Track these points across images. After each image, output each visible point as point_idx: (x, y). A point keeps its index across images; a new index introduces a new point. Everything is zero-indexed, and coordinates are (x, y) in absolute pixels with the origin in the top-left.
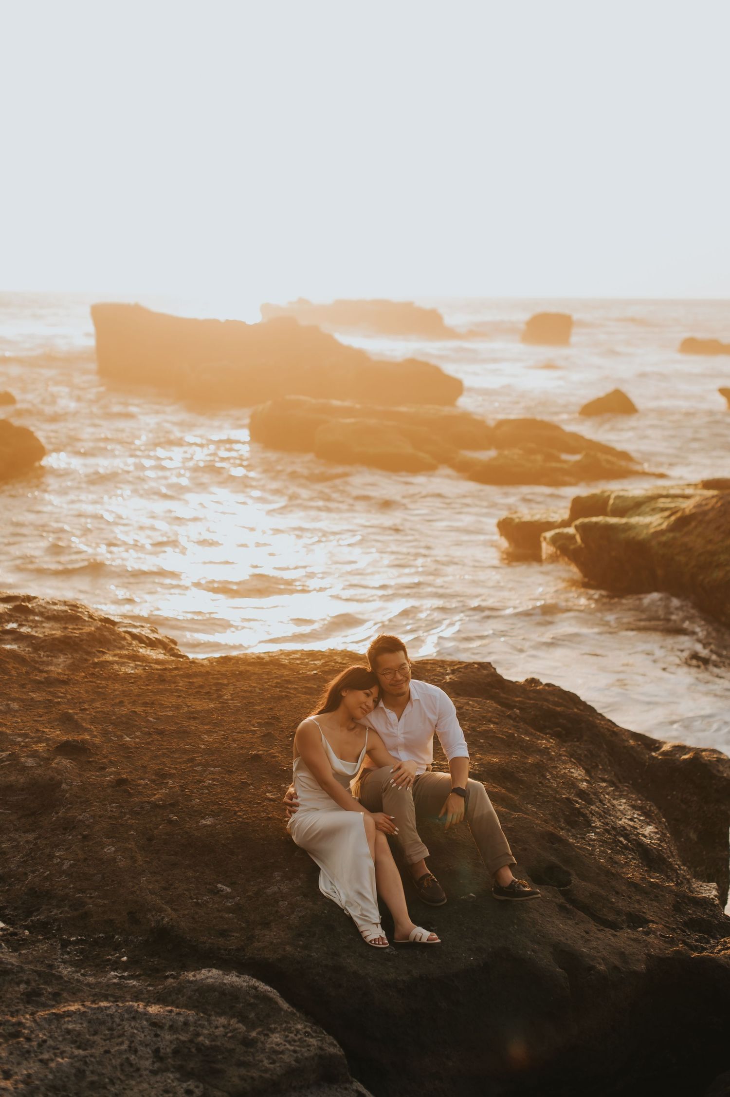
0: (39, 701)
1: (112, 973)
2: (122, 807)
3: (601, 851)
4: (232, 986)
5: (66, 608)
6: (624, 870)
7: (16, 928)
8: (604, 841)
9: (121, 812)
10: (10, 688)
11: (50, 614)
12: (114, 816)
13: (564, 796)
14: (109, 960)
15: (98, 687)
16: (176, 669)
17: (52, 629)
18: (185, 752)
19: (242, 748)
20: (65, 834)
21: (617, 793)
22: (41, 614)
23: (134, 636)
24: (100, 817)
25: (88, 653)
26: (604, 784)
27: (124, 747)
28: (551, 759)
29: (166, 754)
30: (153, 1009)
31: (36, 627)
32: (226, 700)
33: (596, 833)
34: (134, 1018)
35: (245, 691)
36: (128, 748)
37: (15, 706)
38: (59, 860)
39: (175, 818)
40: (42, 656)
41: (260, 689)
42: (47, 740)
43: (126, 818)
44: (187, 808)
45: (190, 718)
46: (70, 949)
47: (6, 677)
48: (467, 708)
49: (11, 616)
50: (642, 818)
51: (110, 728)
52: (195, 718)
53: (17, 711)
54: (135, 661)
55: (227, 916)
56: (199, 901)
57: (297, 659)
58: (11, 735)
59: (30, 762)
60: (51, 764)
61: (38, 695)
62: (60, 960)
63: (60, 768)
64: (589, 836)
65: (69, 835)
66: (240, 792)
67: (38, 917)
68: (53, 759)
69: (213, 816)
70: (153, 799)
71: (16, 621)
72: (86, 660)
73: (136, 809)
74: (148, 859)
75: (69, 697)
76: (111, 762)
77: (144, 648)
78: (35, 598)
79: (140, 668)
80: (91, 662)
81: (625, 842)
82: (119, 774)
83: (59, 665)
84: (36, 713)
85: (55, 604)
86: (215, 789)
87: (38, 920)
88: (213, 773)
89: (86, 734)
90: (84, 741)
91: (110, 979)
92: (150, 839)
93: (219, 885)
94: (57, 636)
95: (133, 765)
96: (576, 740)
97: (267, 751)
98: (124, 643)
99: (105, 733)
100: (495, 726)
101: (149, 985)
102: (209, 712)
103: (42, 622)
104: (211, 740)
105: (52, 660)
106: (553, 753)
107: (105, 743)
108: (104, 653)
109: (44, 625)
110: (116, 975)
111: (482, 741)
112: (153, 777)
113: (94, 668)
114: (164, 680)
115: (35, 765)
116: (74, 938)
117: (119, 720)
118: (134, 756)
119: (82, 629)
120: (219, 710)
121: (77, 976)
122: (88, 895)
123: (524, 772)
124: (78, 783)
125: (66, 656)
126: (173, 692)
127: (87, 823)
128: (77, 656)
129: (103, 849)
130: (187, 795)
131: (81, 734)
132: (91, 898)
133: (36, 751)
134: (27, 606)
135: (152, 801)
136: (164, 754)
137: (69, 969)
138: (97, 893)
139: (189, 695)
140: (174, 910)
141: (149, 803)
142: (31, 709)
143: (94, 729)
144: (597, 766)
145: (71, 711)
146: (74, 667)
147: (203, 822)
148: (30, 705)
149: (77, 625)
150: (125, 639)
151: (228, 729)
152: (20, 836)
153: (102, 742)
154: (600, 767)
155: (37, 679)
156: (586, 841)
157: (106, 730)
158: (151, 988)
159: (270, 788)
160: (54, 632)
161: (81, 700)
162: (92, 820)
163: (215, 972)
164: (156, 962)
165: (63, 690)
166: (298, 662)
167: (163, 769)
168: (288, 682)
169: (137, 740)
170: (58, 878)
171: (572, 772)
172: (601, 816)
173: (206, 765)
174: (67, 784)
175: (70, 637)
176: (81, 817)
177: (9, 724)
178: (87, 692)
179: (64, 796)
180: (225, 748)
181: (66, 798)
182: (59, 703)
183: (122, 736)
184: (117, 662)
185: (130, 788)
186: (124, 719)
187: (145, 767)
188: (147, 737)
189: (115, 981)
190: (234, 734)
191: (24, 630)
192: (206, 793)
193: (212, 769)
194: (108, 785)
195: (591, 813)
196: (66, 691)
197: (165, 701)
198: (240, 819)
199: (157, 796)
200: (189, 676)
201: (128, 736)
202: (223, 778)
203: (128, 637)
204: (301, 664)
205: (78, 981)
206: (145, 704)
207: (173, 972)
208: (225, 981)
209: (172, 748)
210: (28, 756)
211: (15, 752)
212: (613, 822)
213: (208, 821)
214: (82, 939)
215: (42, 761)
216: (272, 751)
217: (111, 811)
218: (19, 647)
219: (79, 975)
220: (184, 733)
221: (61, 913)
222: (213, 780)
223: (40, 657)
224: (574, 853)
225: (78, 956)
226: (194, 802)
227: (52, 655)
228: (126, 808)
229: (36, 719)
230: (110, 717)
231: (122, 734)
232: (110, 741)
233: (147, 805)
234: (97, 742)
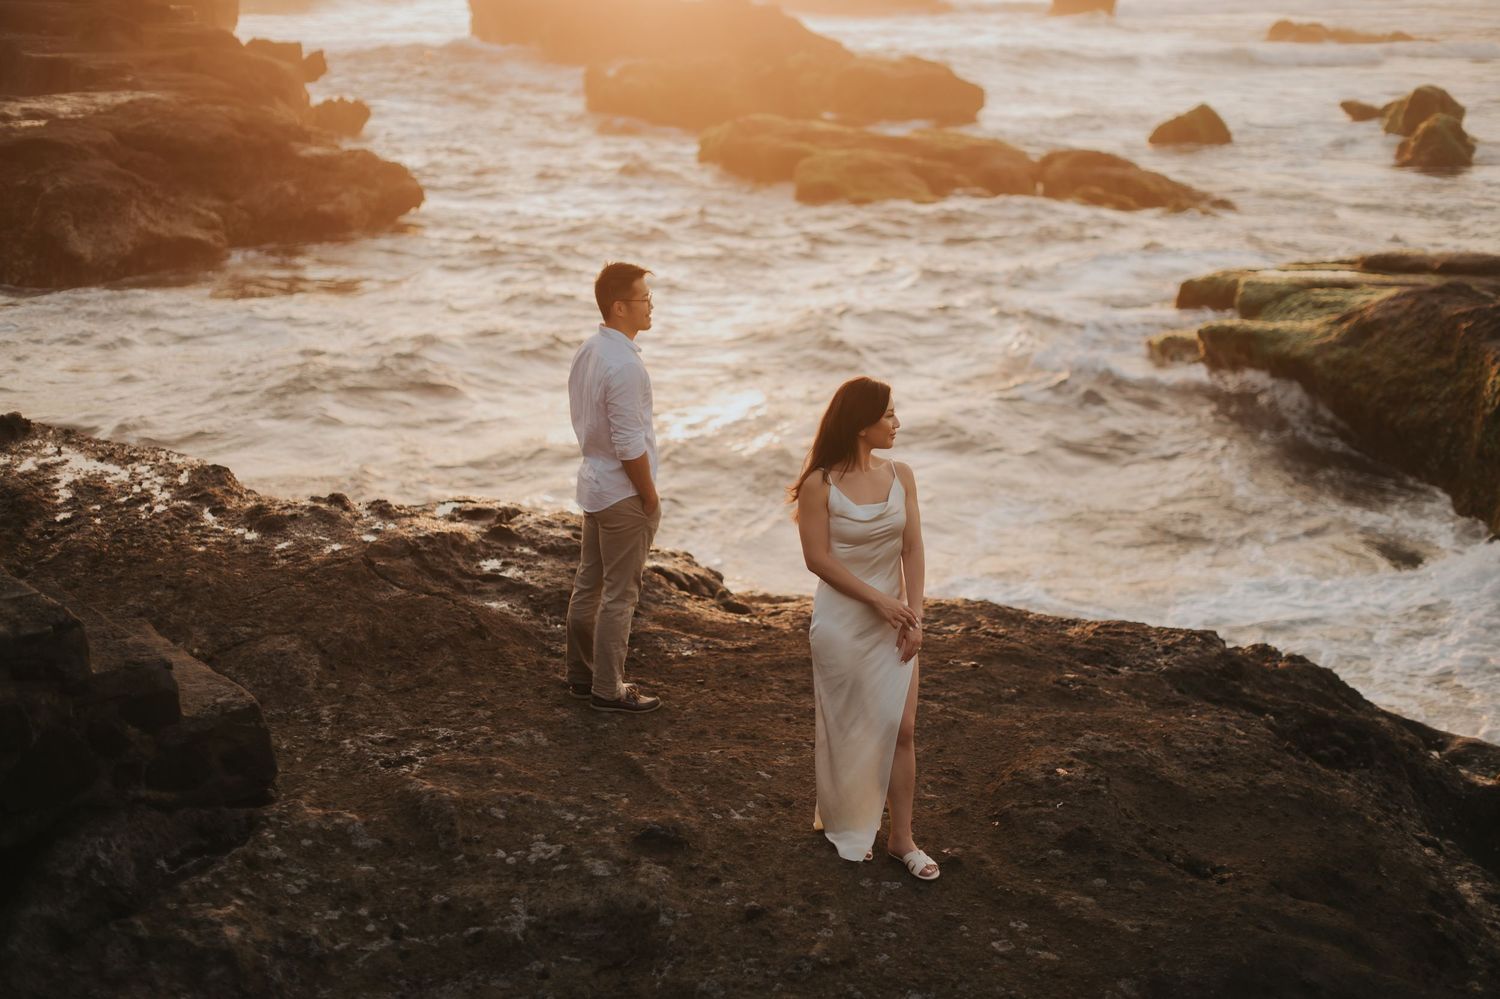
27: (737, 833)
36: (745, 837)
37: (541, 737)
51: (705, 793)
53: (545, 749)
58: (555, 807)
63: (652, 884)
84: (577, 754)
88: (891, 893)
90: (677, 826)
95: (761, 873)
97: (966, 848)
99: (700, 804)
107: (706, 826)
115: (608, 874)
117: (714, 776)
118: (758, 856)
124: (684, 913)
126: (776, 712)
131: (662, 807)
142: (566, 744)
143: (682, 795)
153: (700, 823)
169: (753, 818)
173: (876, 877)
177: (543, 780)
179: (667, 939)
181: (671, 944)
183: (727, 811)
186: (722, 775)
187: (781, 880)
188: (766, 811)
193: (888, 884)
201: (736, 810)
202: (912, 905)
215: (619, 865)
222: (897, 909)
228: (771, 967)
229: (582, 768)
230: (698, 770)
231: (727, 805)
232: (713, 820)
233: (806, 964)
234: (693, 825)
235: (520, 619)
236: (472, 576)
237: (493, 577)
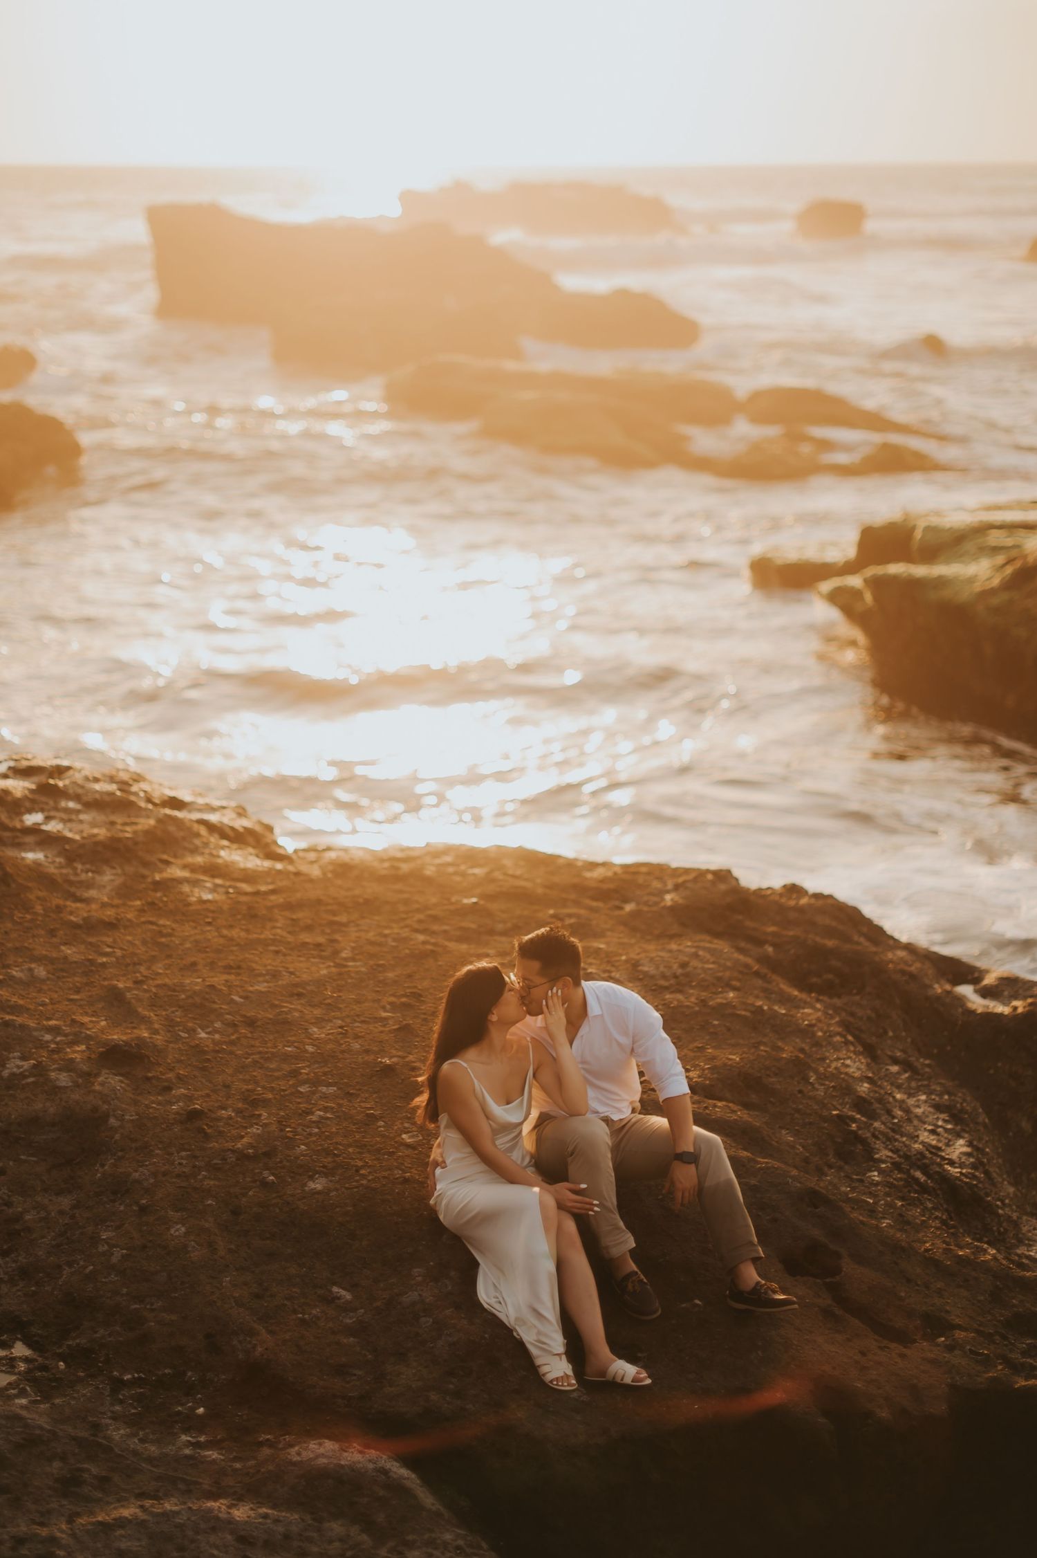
0: (75, 962)
1: (184, 1438)
2: (195, 1157)
3: (887, 1204)
4: (353, 1470)
5: (112, 787)
6: (920, 1235)
7: (47, 1358)
8: (891, 1185)
9: (194, 1167)
10: (34, 936)
11: (89, 798)
12: (184, 1172)
13: (835, 1112)
14: (179, 1413)
15: (161, 934)
16: (273, 892)
17: (94, 825)
18: (286, 1058)
19: (367, 1052)
20: (114, 1201)
21: (913, 1084)
22: (77, 798)
23: (211, 827)
24: (164, 1174)
25: (146, 864)
26: (895, 1069)
27: (198, 1050)
28: (817, 1044)
29: (257, 1062)
30: (241, 1513)
31: (70, 820)
32: (346, 959)
33: (881, 1172)
34: (214, 1529)
35: (372, 943)
36: (204, 1052)
37: (41, 972)
38: (106, 1247)
39: (272, 1178)
40: (79, 871)
41: (394, 940)
42: (89, 1038)
43: (200, 1177)
44: (288, 1161)
45: (292, 995)
46: (124, 1395)
47: (28, 917)
48: (694, 963)
49: (33, 801)
50: (949, 1126)
51: (178, 1015)
52: (300, 995)
53: (43, 981)
54: (213, 876)
55: (345, 1341)
56: (306, 1316)
57: (449, 864)
58: (36, 1029)
59: (63, 1079)
60: (93, 1084)
61: (74, 949)
62: (109, 1414)
63: (105, 1090)
64: (870, 1177)
65: (120, 1204)
66: (365, 1132)
67: (78, 1341)
68: (97, 1075)
69: (326, 1175)
70: (239, 1145)
71: (42, 810)
72: (144, 877)
73: (215, 1161)
74: (233, 1247)
75: (119, 953)
76: (179, 1077)
77: (227, 851)
78: (68, 768)
79: (221, 890)
80: (149, 880)
81: (923, 1178)
82: (190, 1099)
83: (104, 887)
84: (71, 985)
85: (96, 780)
86: (329, 1125)
87: (78, 1345)
88: (325, 1097)
89: (143, 1027)
90: (141, 1043)
91: (180, 1448)
92: (236, 1212)
93: (335, 1289)
94: (101, 838)
95: (211, 1082)
96: (855, 991)
97: (403, 1058)
98: (197, 842)
99: (170, 1024)
100: (736, 993)
101: (236, 1459)
102: (321, 983)
103: (78, 812)
104: (323, 1036)
105: (93, 878)
106: (820, 1034)
107: (171, 1042)
108: (167, 863)
109: (82, 817)
110: (189, 1441)
111: (716, 1022)
112: (240, 1105)
113: (155, 890)
114: (254, 916)
115: (70, 1084)
116: (129, 1376)
117: (190, 1001)
118: (212, 1068)
119: (136, 824)
120: (334, 980)
121: (134, 1443)
122: (148, 1307)
123: (776, 1075)
124: (132, 1116)
125: (114, 871)
127: (145, 1184)
128: (130, 869)
129: (168, 1229)
130: (288, 1137)
131: (135, 1028)
132: (152, 1310)
133: (72, 1060)
134: (56, 786)
135: (238, 1148)
136: (255, 1062)
137: (122, 1432)
138: (160, 1303)
139: (292, 949)
140: (271, 1332)
141: (233, 1151)
142: (64, 977)
143: (155, 1018)
144: (886, 1032)
145: (121, 985)
146: (125, 892)
147: (312, 1185)
148: (62, 970)
149: (129, 817)
150: (198, 835)
151: (348, 1016)
152: (50, 1200)
153: (166, 1041)
154: (891, 1034)
155: (72, 921)
156: (866, 1187)
157: (172, 1020)
158: (238, 1465)
159: (406, 1125)
160: (95, 831)
161: (136, 959)
162: (152, 1181)
163: (329, 1446)
164: (245, 1417)
165: (109, 940)
166: (451, 870)
167: (253, 1091)
168: (435, 919)
169: (217, 1036)
170: (105, 1278)
171: (848, 1066)
172: (889, 1139)
173: (315, 1082)
174: (117, 1118)
175: (119, 840)
176: (136, 1175)
177: (32, 1007)
178: (144, 942)
179: (113, 1138)
180: (343, 1052)
181: (116, 1142)
182: (103, 965)
183: (194, 1030)
184: (187, 880)
185: (207, 1125)
186: (198, 1000)
187: (227, 1087)
188: (230, 1030)
189: (187, 1451)
190: (357, 1024)
191: (53, 827)
192: (316, 1134)
193: (324, 1089)
194: (174, 1119)
195: (874, 1136)
196: (115, 941)
197: (256, 962)
198: (364, 1182)
199: (245, 1140)
200: (289, 906)
201: (203, 1030)
202: (340, 1105)
203: (203, 831)
204: (456, 873)
205: (135, 1453)
206: (228, 969)
207: (269, 1436)
208: (342, 1463)
209: (267, 1053)
210: (60, 1070)
211: (41, 1062)
212: (906, 1146)
213: (317, 1185)
214: (140, 1378)
215: (80, 1077)
216: (411, 1058)
217: (180, 1164)
218: (46, 857)
219: (137, 1441)
220: (283, 1025)
221: (110, 1335)
222: (325, 1109)
223: (76, 874)
224: (846, 1221)
225: (135, 1408)
226: (298, 1151)
227: (94, 868)
228: (200, 1158)
229: (72, 997)
230: (177, 996)
231: (195, 1025)
232: (178, 1039)
233: (231, 1155)
234: (159, 1043)
235: (52, 870)
236: (13, 829)
237: (34, 830)
